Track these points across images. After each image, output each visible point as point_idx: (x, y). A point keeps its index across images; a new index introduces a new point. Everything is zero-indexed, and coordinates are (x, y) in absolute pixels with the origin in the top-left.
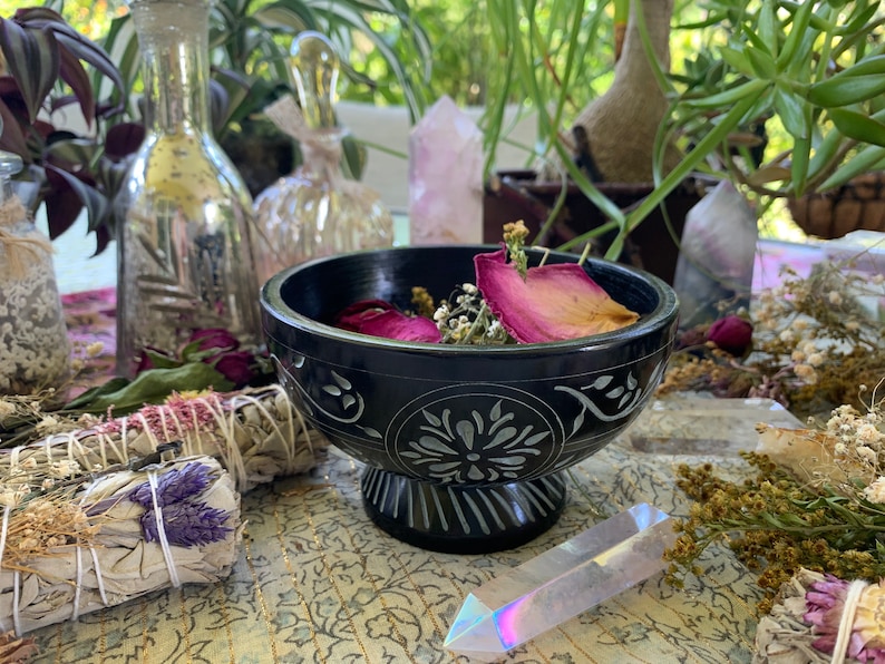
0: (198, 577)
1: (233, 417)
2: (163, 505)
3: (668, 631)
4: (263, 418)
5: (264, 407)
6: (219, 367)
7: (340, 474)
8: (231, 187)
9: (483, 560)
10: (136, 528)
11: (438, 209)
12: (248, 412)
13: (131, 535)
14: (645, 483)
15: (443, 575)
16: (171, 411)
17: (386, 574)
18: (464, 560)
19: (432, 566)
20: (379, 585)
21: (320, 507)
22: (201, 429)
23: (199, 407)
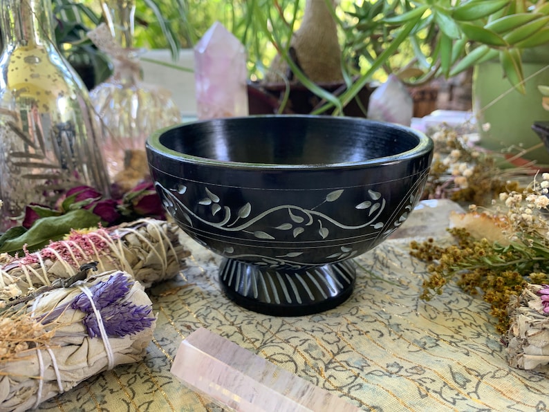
0: (129, 360)
1: (120, 243)
2: (100, 308)
3: (449, 339)
4: (142, 241)
5: (141, 233)
6: (96, 211)
7: (194, 277)
8: (76, 85)
9: (317, 317)
10: (81, 328)
11: (219, 99)
12: (130, 238)
13: (78, 334)
14: (391, 256)
15: (297, 331)
16: (74, 243)
17: (259, 336)
18: (305, 319)
19: (287, 326)
20: (258, 344)
21: (191, 300)
22: (100, 254)
23: (94, 238)
